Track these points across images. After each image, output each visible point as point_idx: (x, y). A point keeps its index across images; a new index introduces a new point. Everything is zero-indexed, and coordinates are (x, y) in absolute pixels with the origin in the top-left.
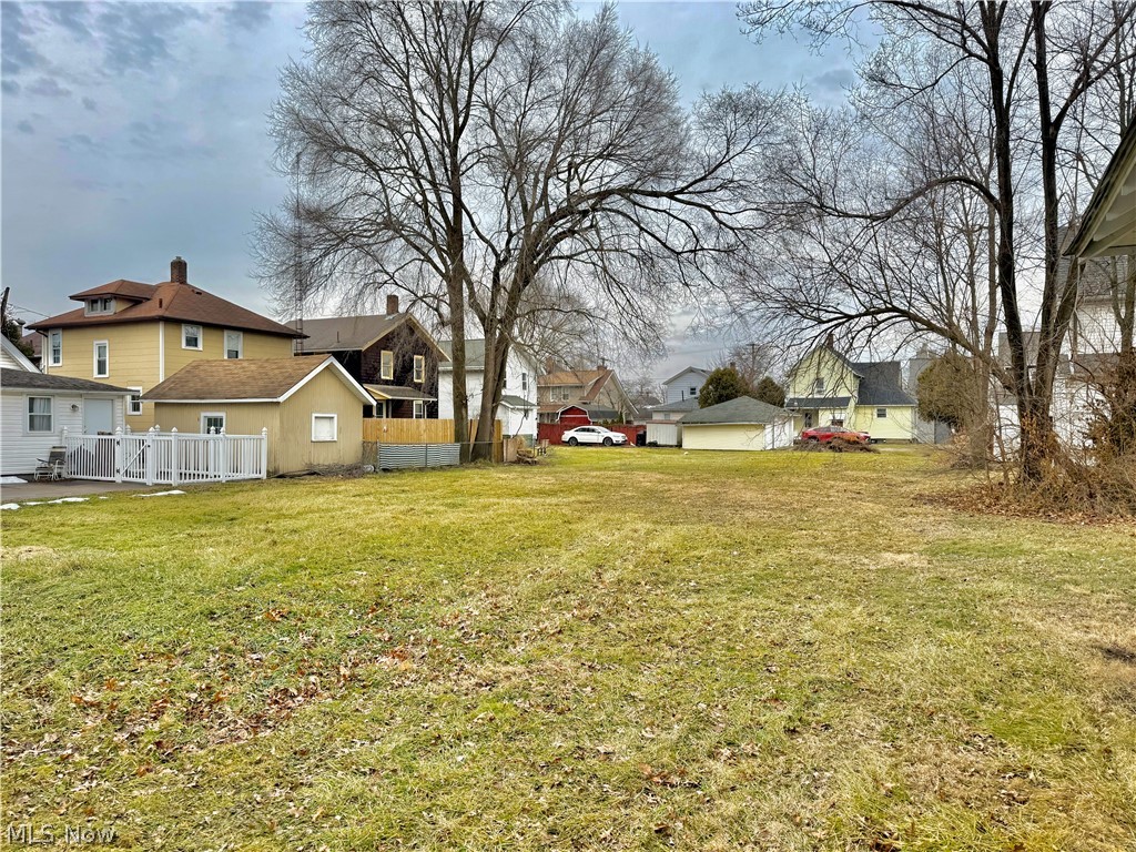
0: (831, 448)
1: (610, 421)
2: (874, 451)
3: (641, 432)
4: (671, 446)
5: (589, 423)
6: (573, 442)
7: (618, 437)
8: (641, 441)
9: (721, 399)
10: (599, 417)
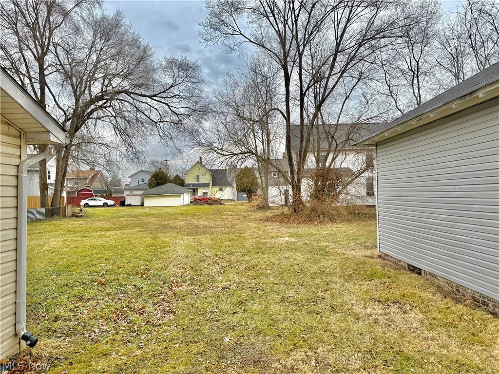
0: (208, 204)
1: (104, 195)
2: (224, 204)
3: (123, 200)
4: (138, 206)
5: (93, 196)
6: (87, 205)
7: (110, 202)
8: (123, 204)
9: (158, 184)
10: (98, 193)
